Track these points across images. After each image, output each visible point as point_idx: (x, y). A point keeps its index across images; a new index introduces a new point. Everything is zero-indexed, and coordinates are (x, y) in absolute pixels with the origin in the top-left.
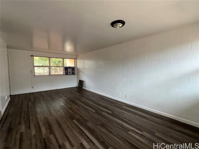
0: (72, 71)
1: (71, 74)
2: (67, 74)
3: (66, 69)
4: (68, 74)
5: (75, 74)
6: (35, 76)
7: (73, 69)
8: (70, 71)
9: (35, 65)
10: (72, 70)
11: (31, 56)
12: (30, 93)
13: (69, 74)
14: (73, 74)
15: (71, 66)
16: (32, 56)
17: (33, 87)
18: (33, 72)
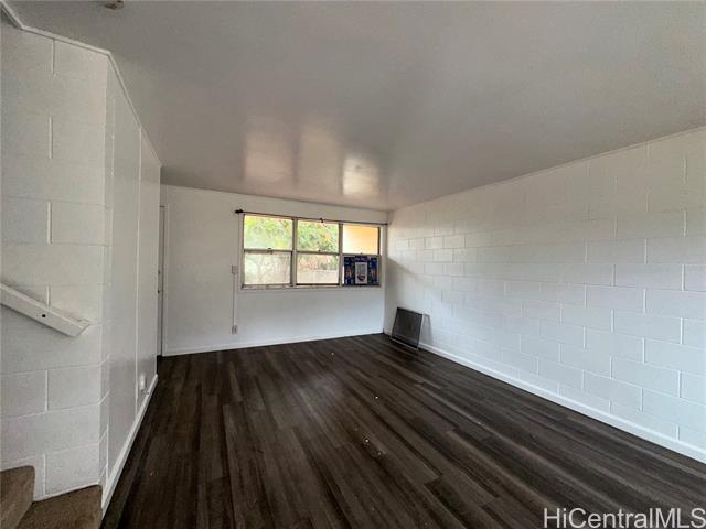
0: (369, 272)
1: (365, 281)
2: (350, 282)
3: (350, 261)
4: (355, 285)
5: (378, 285)
6: (243, 286)
7: (373, 262)
8: (362, 272)
9: (246, 247)
10: (369, 268)
11: (237, 212)
12: (225, 352)
13: (357, 281)
14: (373, 282)
15: (365, 253)
16: (241, 211)
17: (234, 330)
18: (237, 270)
